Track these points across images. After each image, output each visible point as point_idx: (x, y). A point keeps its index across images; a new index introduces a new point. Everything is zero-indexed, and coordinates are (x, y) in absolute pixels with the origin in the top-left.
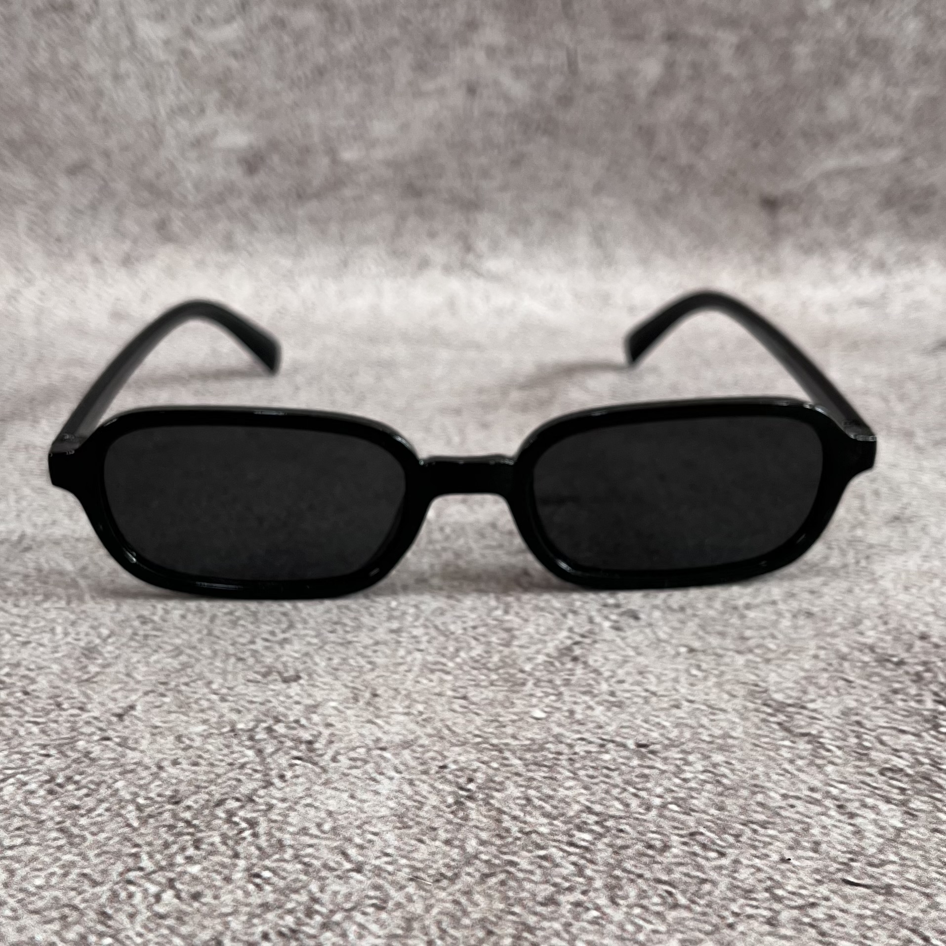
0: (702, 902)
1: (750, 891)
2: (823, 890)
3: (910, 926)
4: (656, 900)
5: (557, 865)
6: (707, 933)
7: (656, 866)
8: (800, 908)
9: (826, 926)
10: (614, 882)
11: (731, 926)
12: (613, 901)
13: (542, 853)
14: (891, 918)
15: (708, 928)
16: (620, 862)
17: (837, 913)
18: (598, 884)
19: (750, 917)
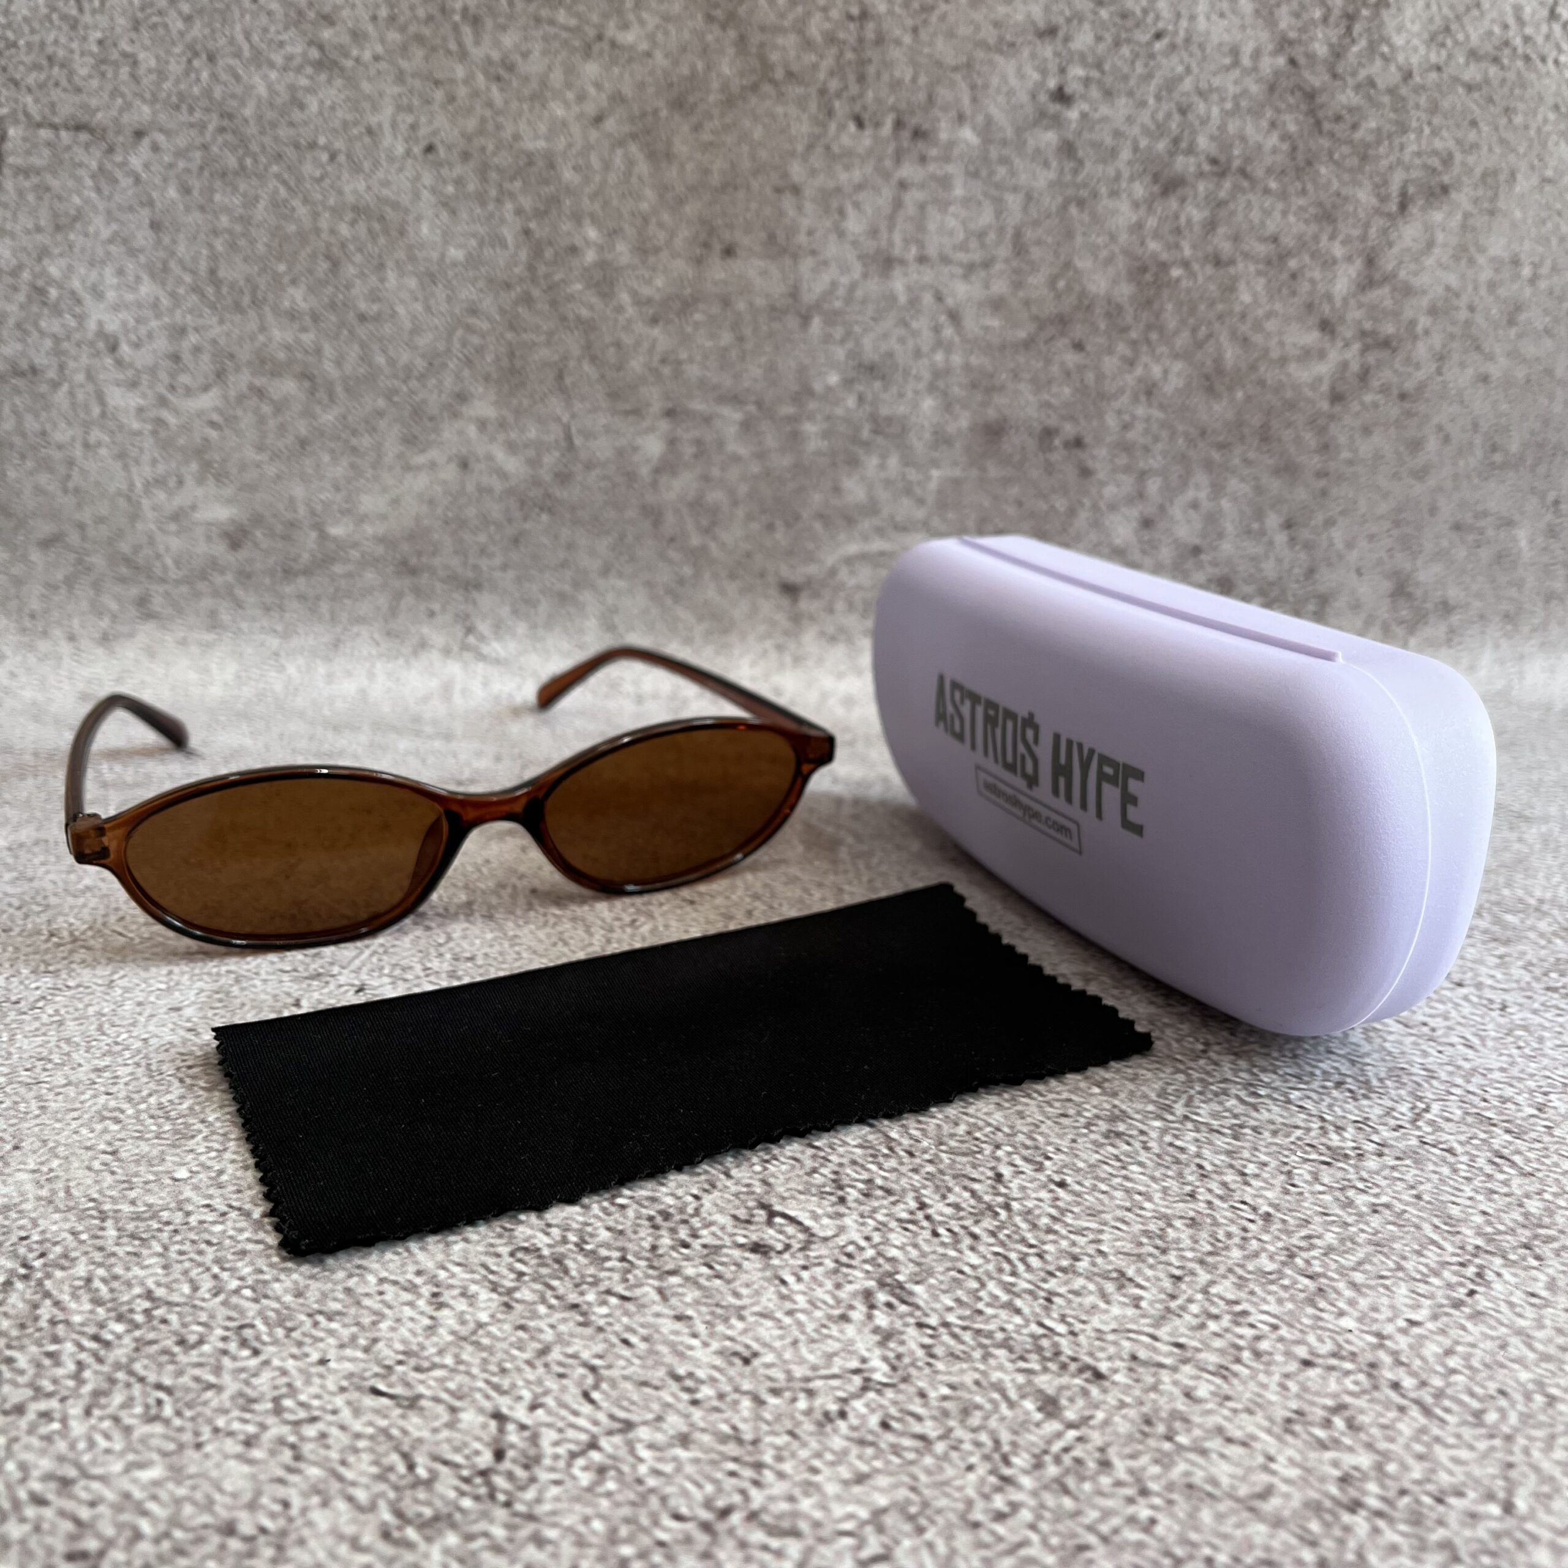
0: (188, 1413)
1: (254, 1401)
2: (339, 1401)
3: (406, 1448)
4: (138, 1410)
5: (58, 1364)
6: (165, 1454)
7: (170, 1368)
8: (297, 1424)
9: (307, 1448)
10: (105, 1385)
11: (199, 1446)
12: (88, 1412)
13: (53, 1348)
14: (390, 1437)
15: (171, 1447)
16: (132, 1360)
17: (334, 1431)
18: (86, 1389)
19: (231, 1434)
